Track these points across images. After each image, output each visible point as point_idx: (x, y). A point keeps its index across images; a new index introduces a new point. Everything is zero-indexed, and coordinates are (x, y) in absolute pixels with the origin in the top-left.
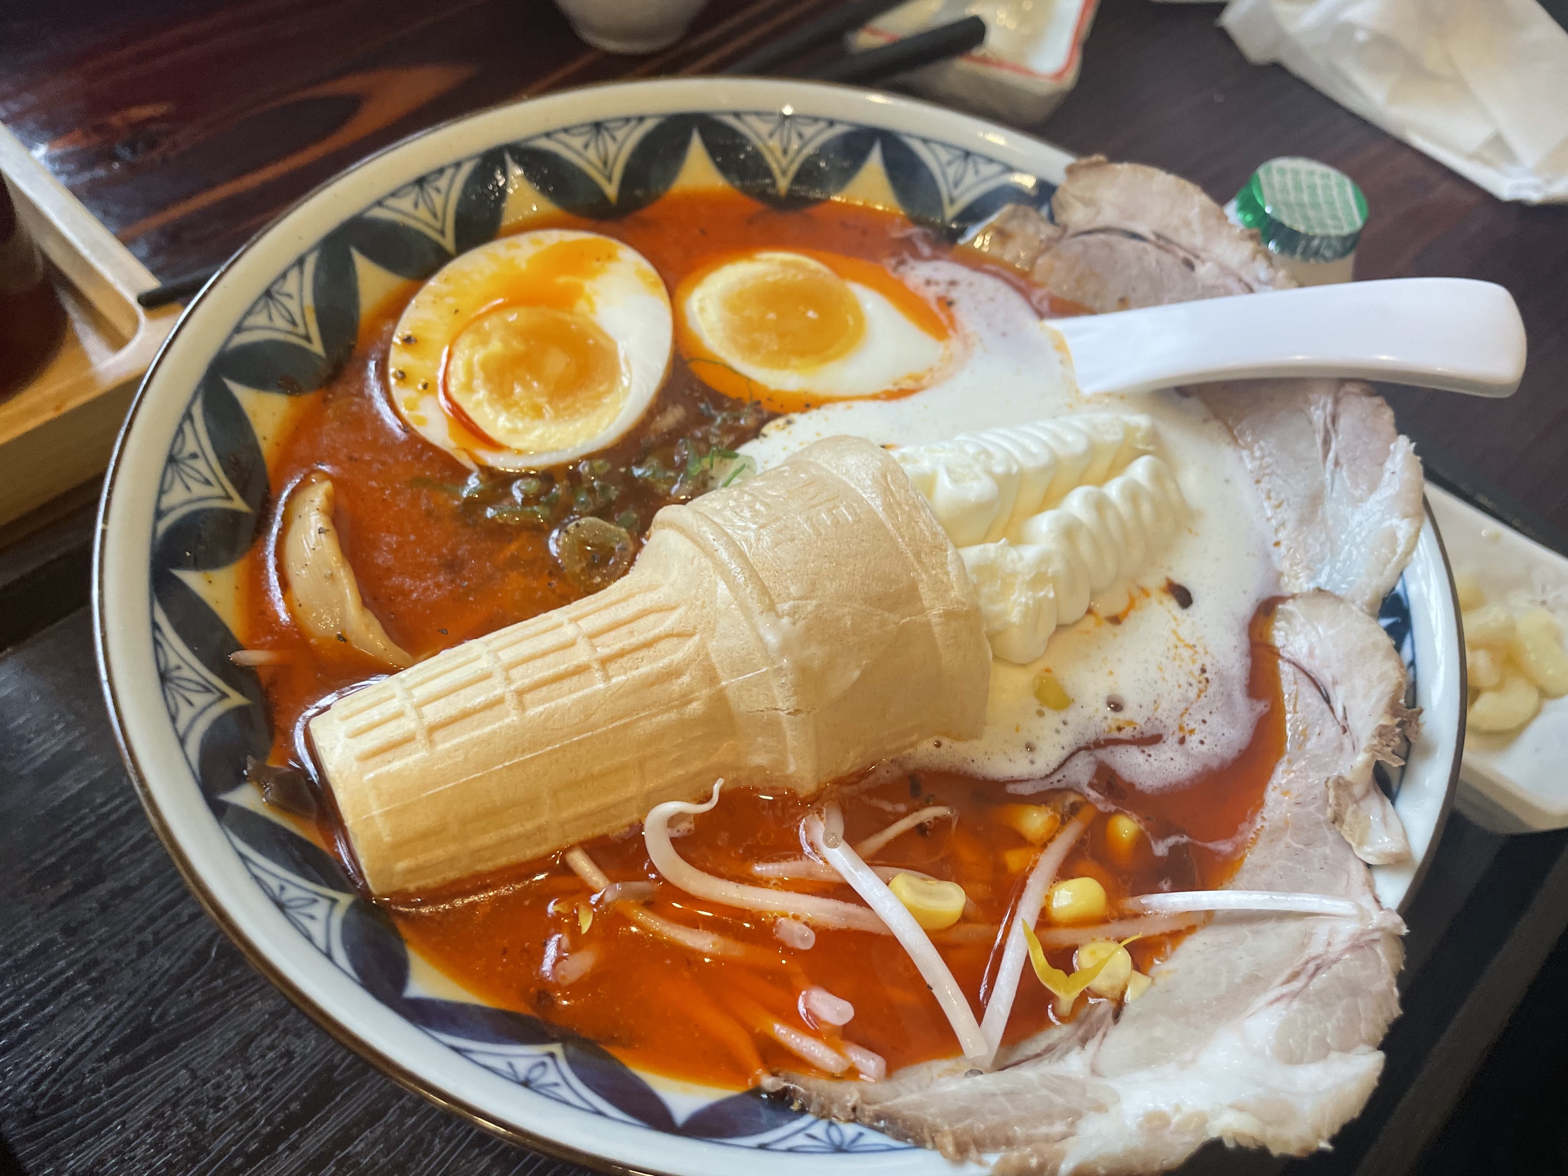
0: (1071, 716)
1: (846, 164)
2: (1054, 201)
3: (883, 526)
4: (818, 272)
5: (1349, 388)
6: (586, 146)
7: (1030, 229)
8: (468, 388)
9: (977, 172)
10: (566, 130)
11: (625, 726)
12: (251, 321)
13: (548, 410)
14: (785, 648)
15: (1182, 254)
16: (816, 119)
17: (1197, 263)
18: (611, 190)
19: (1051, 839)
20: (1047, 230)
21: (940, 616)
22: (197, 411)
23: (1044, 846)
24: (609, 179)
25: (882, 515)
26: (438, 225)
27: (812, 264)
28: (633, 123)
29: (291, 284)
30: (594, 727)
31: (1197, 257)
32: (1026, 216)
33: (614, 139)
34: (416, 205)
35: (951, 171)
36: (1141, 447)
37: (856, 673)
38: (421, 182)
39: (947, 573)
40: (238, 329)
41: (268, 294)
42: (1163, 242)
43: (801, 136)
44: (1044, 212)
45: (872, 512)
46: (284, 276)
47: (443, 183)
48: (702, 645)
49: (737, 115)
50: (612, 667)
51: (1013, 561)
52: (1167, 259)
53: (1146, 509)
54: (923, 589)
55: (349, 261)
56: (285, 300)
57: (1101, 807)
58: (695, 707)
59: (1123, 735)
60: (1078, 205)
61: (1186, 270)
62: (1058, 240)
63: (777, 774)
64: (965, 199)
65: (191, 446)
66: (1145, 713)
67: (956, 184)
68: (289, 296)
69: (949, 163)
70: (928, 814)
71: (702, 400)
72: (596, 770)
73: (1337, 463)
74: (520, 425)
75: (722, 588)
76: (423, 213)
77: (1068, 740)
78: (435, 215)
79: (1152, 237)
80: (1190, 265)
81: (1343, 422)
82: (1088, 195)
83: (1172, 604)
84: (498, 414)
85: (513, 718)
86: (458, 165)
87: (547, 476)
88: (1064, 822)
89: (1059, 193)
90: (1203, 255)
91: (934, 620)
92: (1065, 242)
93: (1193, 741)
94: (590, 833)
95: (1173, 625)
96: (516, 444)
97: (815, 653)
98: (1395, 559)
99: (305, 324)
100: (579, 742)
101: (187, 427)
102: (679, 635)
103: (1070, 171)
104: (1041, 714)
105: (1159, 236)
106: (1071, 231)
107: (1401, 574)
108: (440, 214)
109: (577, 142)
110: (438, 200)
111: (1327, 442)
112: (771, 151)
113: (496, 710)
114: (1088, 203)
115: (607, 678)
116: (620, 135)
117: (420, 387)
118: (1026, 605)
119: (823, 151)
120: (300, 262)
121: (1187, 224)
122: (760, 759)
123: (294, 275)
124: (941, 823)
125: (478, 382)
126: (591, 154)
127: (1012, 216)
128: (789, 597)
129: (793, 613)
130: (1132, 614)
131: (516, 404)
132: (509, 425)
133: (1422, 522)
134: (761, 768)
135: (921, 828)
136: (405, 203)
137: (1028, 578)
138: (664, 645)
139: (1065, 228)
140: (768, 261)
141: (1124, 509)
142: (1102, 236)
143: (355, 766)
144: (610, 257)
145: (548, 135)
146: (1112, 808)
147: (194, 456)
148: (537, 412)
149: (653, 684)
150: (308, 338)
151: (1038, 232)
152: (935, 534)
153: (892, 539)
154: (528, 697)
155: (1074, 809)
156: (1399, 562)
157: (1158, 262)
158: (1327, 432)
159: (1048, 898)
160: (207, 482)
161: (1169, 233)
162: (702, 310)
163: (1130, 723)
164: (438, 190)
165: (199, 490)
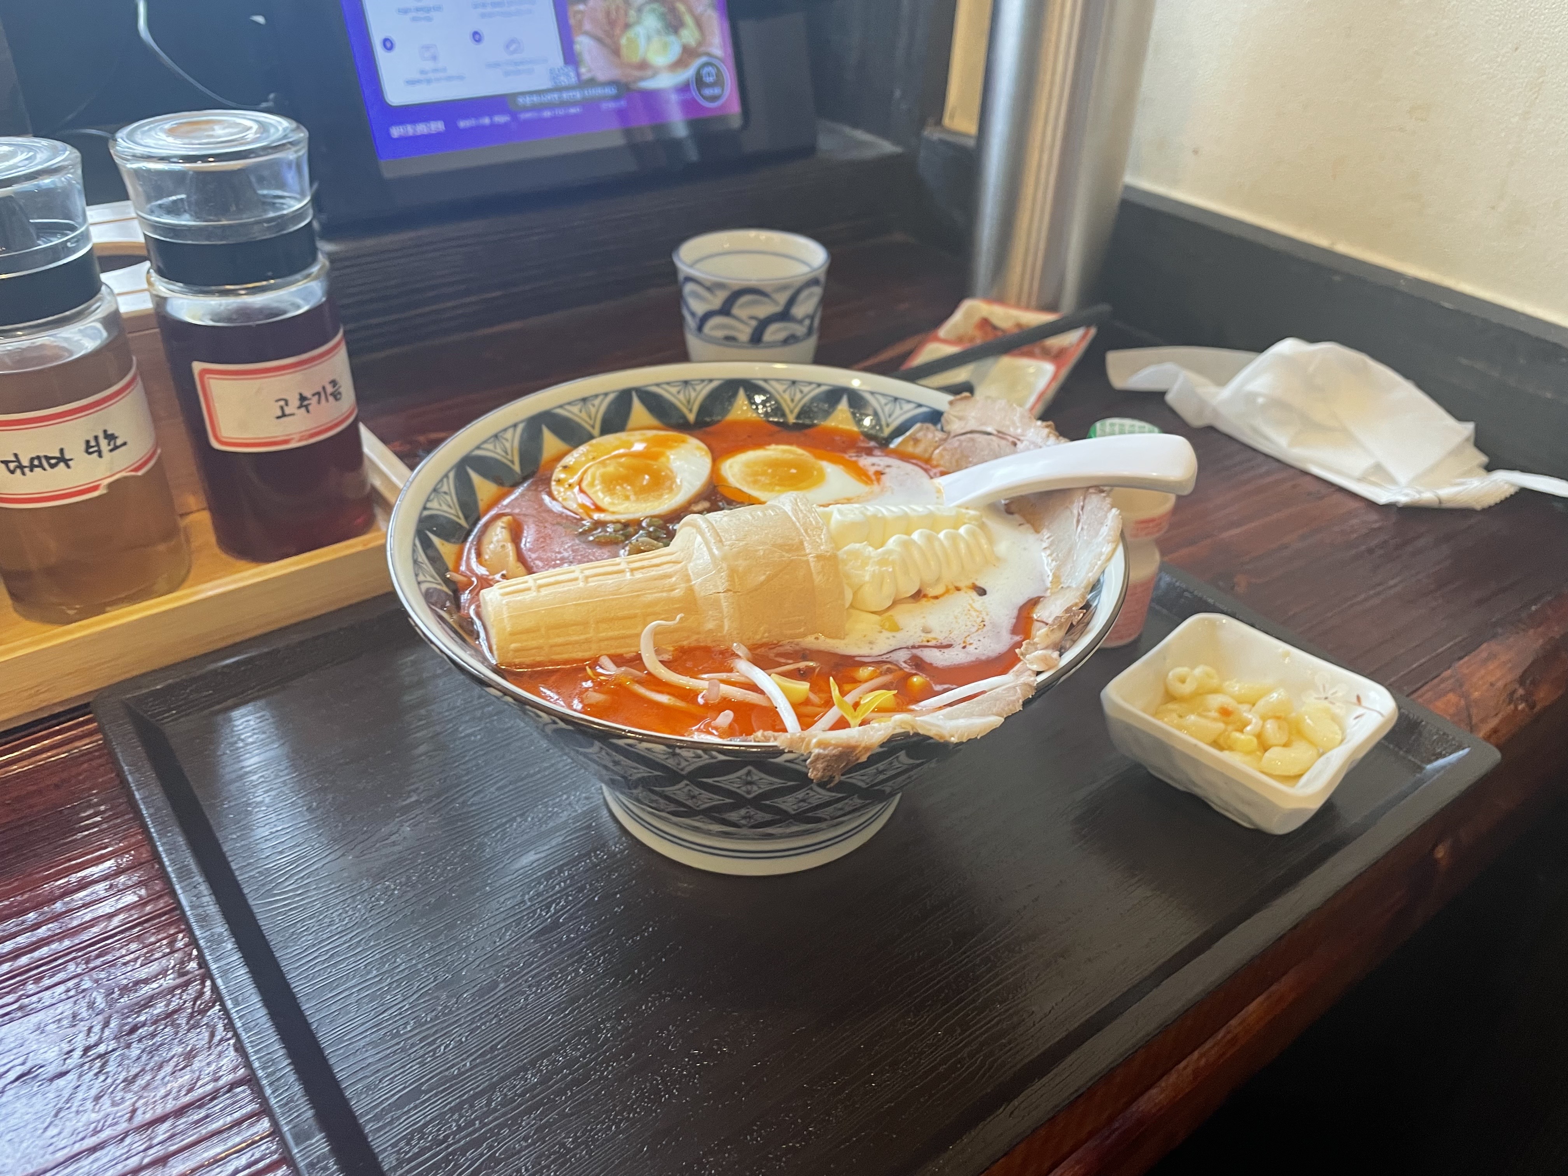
0: (899, 635)
1: (826, 406)
2: (943, 419)
3: (790, 517)
4: (802, 455)
5: (1091, 490)
6: (679, 392)
7: (930, 435)
8: (592, 484)
9: (901, 408)
10: (668, 383)
11: (638, 596)
12: (485, 446)
13: (633, 497)
14: (724, 558)
15: (1011, 439)
16: (810, 383)
17: (1018, 442)
18: (691, 417)
19: (871, 679)
20: (939, 435)
21: (814, 557)
22: (452, 475)
23: (866, 681)
24: (691, 410)
25: (790, 514)
26: (591, 422)
27: (800, 451)
28: (706, 383)
29: (509, 435)
30: (622, 594)
31: (1019, 440)
32: (928, 428)
33: (695, 390)
34: (581, 411)
35: (887, 409)
36: (966, 521)
37: (763, 578)
38: (584, 400)
39: (821, 539)
40: (478, 448)
41: (496, 436)
42: (1001, 435)
43: (801, 392)
44: (939, 426)
45: (785, 512)
46: (505, 430)
47: (597, 402)
48: (686, 566)
49: (766, 380)
50: (635, 573)
51: (869, 552)
52: (1003, 442)
53: (962, 546)
54: (806, 544)
55: (540, 432)
56: (504, 441)
57: (907, 670)
58: (677, 593)
59: (929, 644)
60: (956, 420)
61: (1012, 447)
62: (945, 440)
63: (719, 634)
64: (895, 424)
65: (445, 488)
66: (944, 635)
67: (890, 416)
68: (507, 440)
69: (886, 404)
70: (802, 665)
71: (720, 501)
72: (620, 614)
73: (1082, 529)
74: (616, 502)
75: (699, 539)
76: (584, 415)
77: (893, 644)
78: (590, 417)
79: (995, 432)
80: (1015, 444)
81: (1088, 508)
82: (961, 414)
83: (974, 595)
84: (605, 497)
85: (581, 584)
86: (606, 394)
87: (626, 525)
88: (881, 674)
89: (945, 415)
90: (1022, 438)
91: (811, 560)
92: (949, 441)
93: (970, 649)
94: (612, 651)
95: (971, 602)
96: (611, 509)
97: (742, 564)
98: (1099, 563)
99: (512, 455)
100: (613, 600)
101: (445, 480)
102: (673, 562)
103: (951, 403)
104: (881, 632)
105: (999, 432)
106: (952, 434)
107: (1103, 572)
108: (593, 416)
109: (674, 390)
110: (593, 410)
111: (1078, 521)
112: (785, 401)
113: (574, 583)
114: (960, 418)
115: (632, 575)
116: (698, 388)
117: (567, 486)
118: (874, 571)
119: (813, 400)
120: (515, 426)
121: (1013, 423)
122: (710, 625)
123: (510, 431)
124: (811, 670)
125: (597, 482)
126: (681, 396)
127: (920, 429)
128: (730, 540)
129: (731, 545)
130: (947, 595)
131: (615, 494)
132: (610, 500)
133: (1117, 546)
134: (710, 631)
135: (799, 670)
136: (575, 409)
137: (876, 560)
138: (665, 566)
139: (949, 433)
140: (774, 450)
141: (946, 543)
142: (969, 436)
143: (499, 598)
144: (683, 441)
145: (658, 385)
146: (914, 672)
147: (445, 493)
148: (627, 498)
149: (656, 579)
150: (512, 462)
151: (934, 437)
152: (817, 523)
153: (794, 523)
154: (590, 579)
155: (889, 671)
156: (1102, 565)
157: (999, 446)
158: (1079, 514)
159: (861, 698)
160: (450, 506)
161: (1003, 430)
162: (731, 467)
163: (935, 639)
164: (594, 405)
165: (445, 508)
